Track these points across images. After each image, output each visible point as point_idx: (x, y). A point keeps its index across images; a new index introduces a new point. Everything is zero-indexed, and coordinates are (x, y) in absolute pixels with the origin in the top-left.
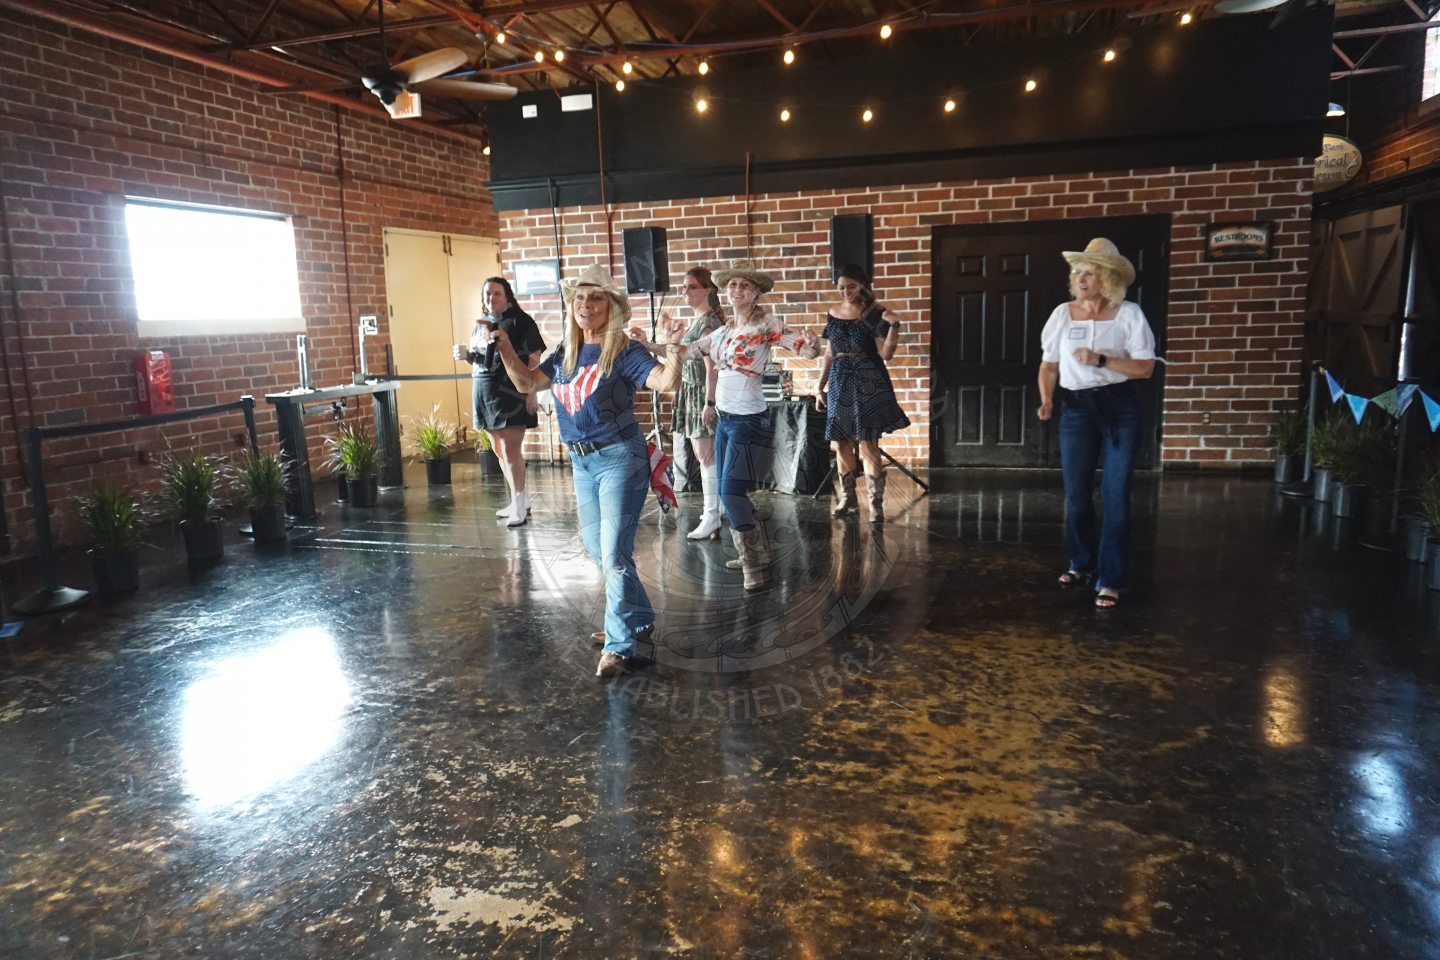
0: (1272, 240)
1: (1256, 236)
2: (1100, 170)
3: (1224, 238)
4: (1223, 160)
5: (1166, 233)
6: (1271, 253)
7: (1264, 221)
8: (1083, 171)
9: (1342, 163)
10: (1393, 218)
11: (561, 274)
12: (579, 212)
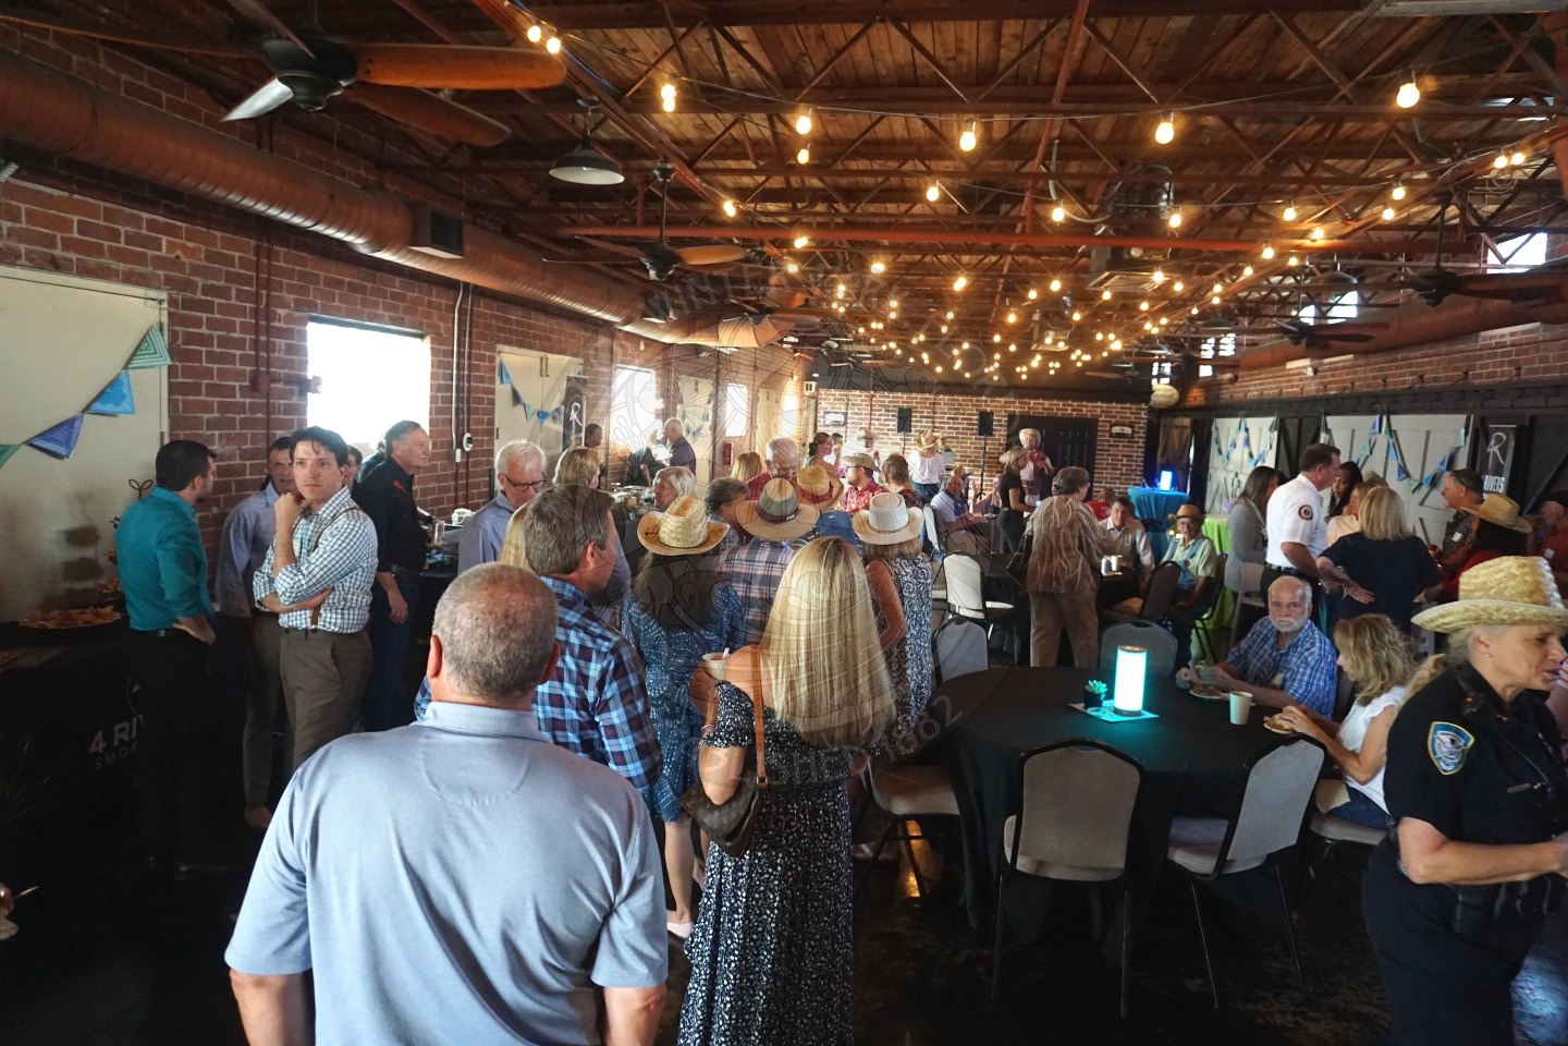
0: (1133, 432)
1: (1128, 430)
2: (1073, 400)
3: (1116, 430)
4: (1118, 401)
5: (1097, 426)
6: (1132, 437)
7: (1131, 425)
8: (1067, 399)
9: (1171, 396)
10: (1187, 421)
11: (846, 418)
12: (858, 392)
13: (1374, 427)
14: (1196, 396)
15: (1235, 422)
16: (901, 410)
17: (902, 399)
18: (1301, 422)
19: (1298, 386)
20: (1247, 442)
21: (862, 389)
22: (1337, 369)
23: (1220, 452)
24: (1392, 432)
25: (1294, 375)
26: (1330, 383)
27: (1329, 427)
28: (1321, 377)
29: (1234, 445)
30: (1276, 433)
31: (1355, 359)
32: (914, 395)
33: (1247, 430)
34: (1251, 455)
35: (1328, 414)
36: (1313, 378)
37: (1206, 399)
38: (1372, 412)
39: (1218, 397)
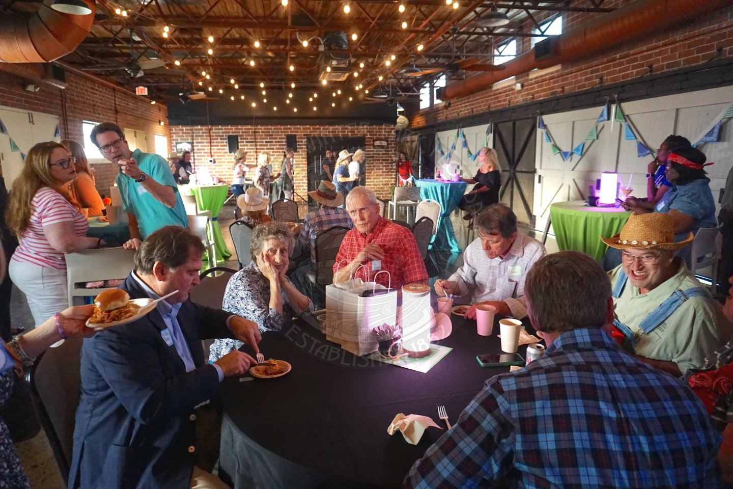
0: (388, 144)
1: (384, 143)
2: (348, 125)
3: (377, 143)
4: (376, 124)
5: (365, 141)
6: (388, 147)
7: (386, 140)
8: (344, 125)
9: (404, 123)
10: (416, 138)
11: (193, 146)
12: (199, 127)
13: (602, 115)
14: (419, 121)
15: (454, 132)
16: (229, 137)
17: (232, 130)
18: (514, 125)
19: (505, 100)
20: (465, 144)
21: (202, 124)
22: (543, 81)
23: (443, 153)
24: (626, 117)
25: (499, 93)
26: (537, 92)
27: (545, 123)
28: (527, 90)
29: (454, 147)
30: (491, 135)
31: (563, 69)
32: (240, 127)
33: (464, 136)
34: (470, 153)
35: (543, 114)
36: (519, 92)
37: (427, 122)
38: (595, 104)
39: (436, 119)
